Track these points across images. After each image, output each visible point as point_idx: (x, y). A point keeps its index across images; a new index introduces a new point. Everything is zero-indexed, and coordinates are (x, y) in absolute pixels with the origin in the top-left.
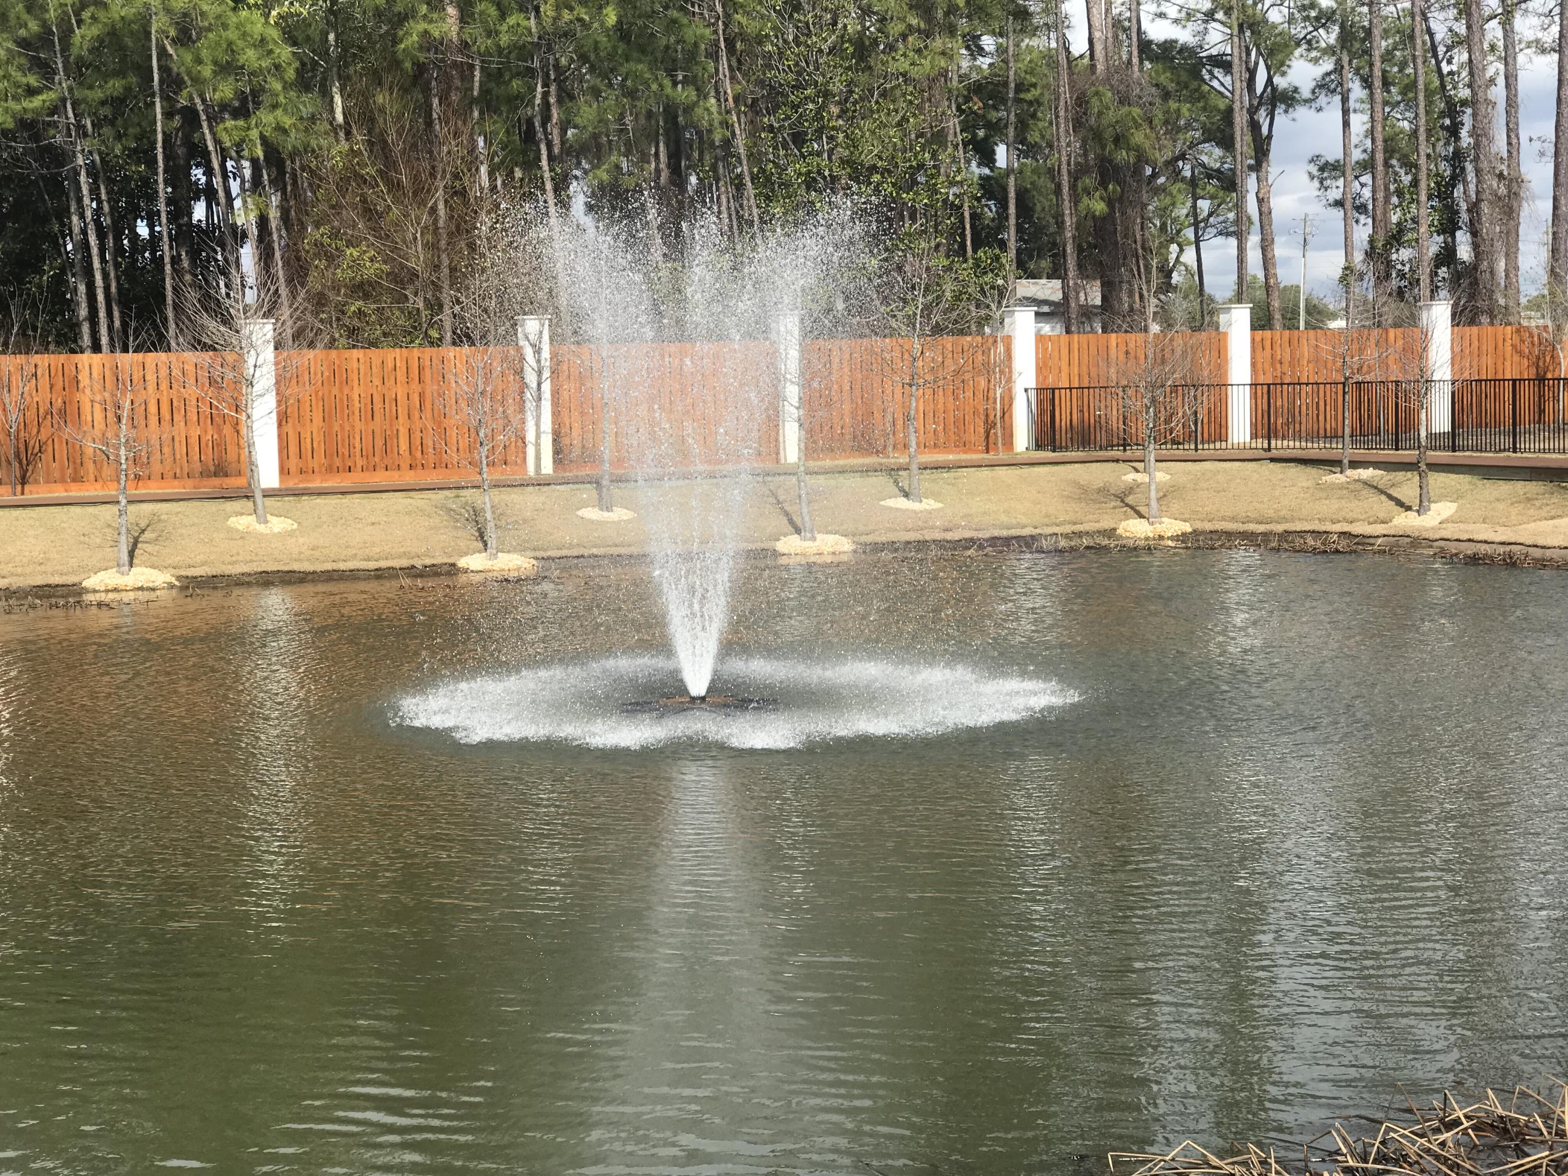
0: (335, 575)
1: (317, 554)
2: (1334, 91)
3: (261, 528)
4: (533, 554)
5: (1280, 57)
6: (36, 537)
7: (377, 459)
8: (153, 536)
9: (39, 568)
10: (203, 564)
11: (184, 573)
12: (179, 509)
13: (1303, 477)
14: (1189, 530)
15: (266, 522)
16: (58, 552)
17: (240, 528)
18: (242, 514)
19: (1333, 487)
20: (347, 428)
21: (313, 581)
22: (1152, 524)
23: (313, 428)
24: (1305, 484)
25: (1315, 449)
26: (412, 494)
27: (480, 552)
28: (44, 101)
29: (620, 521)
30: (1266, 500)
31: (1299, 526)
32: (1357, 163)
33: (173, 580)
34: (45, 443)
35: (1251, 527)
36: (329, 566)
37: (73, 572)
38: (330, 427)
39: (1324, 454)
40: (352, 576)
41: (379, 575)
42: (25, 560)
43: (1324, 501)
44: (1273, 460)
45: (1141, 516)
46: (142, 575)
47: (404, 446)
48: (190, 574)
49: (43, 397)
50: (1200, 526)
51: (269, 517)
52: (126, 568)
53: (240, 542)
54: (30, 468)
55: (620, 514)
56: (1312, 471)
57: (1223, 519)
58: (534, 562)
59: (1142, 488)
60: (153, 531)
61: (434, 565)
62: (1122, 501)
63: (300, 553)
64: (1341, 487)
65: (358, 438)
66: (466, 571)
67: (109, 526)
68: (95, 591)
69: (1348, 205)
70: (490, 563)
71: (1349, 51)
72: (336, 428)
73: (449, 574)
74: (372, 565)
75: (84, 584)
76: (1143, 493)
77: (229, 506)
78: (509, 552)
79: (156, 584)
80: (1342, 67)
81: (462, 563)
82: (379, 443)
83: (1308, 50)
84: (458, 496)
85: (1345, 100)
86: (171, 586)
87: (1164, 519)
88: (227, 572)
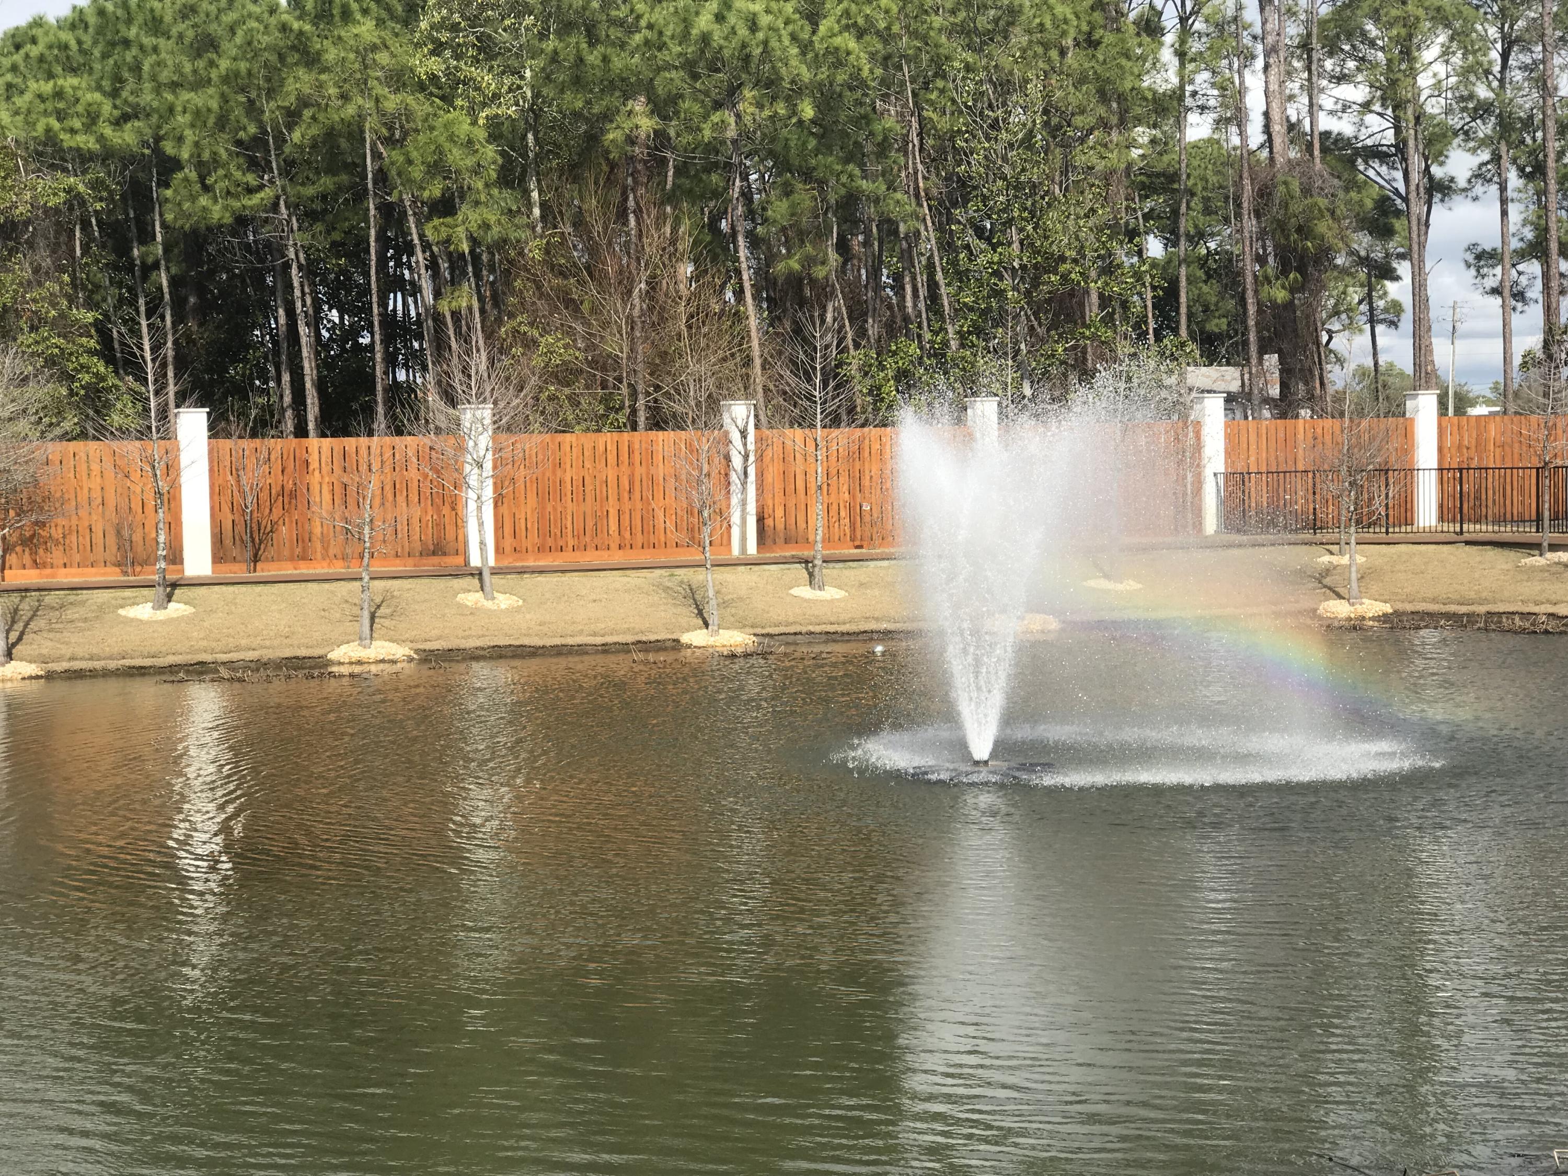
0: (565, 650)
1: (545, 629)
2: (1491, 180)
3: (489, 604)
4: (752, 631)
5: (1438, 146)
6: (280, 611)
7: (588, 539)
8: (388, 611)
9: (286, 641)
10: (439, 638)
11: (422, 647)
12: (409, 586)
13: (1502, 560)
14: (1391, 611)
15: (493, 598)
16: (302, 627)
17: (469, 604)
18: (469, 591)
19: (1533, 568)
20: (559, 509)
21: (543, 655)
22: (1353, 605)
23: (528, 508)
24: (1505, 567)
25: (1507, 532)
26: (628, 572)
27: (700, 628)
28: (262, 199)
29: (832, 601)
30: (1465, 581)
31: (1501, 608)
32: (1514, 251)
33: (412, 653)
34: (276, 523)
35: (1453, 608)
36: (558, 641)
37: (318, 645)
38: (544, 508)
39: (1517, 538)
40: (581, 650)
41: (605, 649)
42: (272, 633)
43: (1525, 583)
44: (1467, 543)
45: (1340, 597)
46: (381, 649)
47: (613, 527)
48: (427, 648)
49: (276, 480)
50: (1400, 606)
51: (496, 594)
52: (368, 641)
53: (471, 618)
54: (262, 546)
55: (831, 593)
56: (1511, 554)
57: (1424, 600)
58: (754, 639)
59: (1339, 570)
60: (388, 606)
61: (658, 641)
62: (1320, 582)
63: (529, 628)
64: (1542, 569)
65: (570, 518)
66: (689, 646)
67: (347, 601)
68: (340, 664)
69: (1507, 292)
70: (712, 639)
71: (1507, 142)
72: (549, 508)
73: (673, 649)
74: (599, 640)
75: (329, 656)
76: (1340, 574)
77: (456, 583)
78: (728, 628)
79: (397, 656)
80: (1500, 157)
81: (685, 638)
82: (590, 524)
83: (1465, 141)
84: (672, 575)
85: (1503, 188)
86: (411, 660)
87: (1364, 600)
88: (462, 646)
